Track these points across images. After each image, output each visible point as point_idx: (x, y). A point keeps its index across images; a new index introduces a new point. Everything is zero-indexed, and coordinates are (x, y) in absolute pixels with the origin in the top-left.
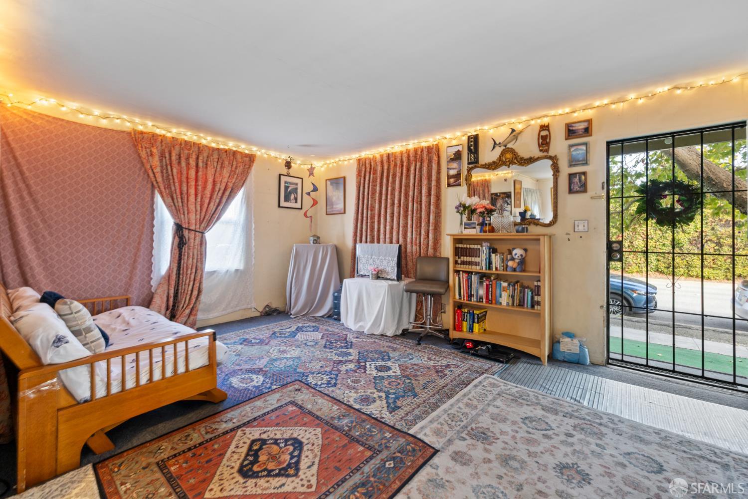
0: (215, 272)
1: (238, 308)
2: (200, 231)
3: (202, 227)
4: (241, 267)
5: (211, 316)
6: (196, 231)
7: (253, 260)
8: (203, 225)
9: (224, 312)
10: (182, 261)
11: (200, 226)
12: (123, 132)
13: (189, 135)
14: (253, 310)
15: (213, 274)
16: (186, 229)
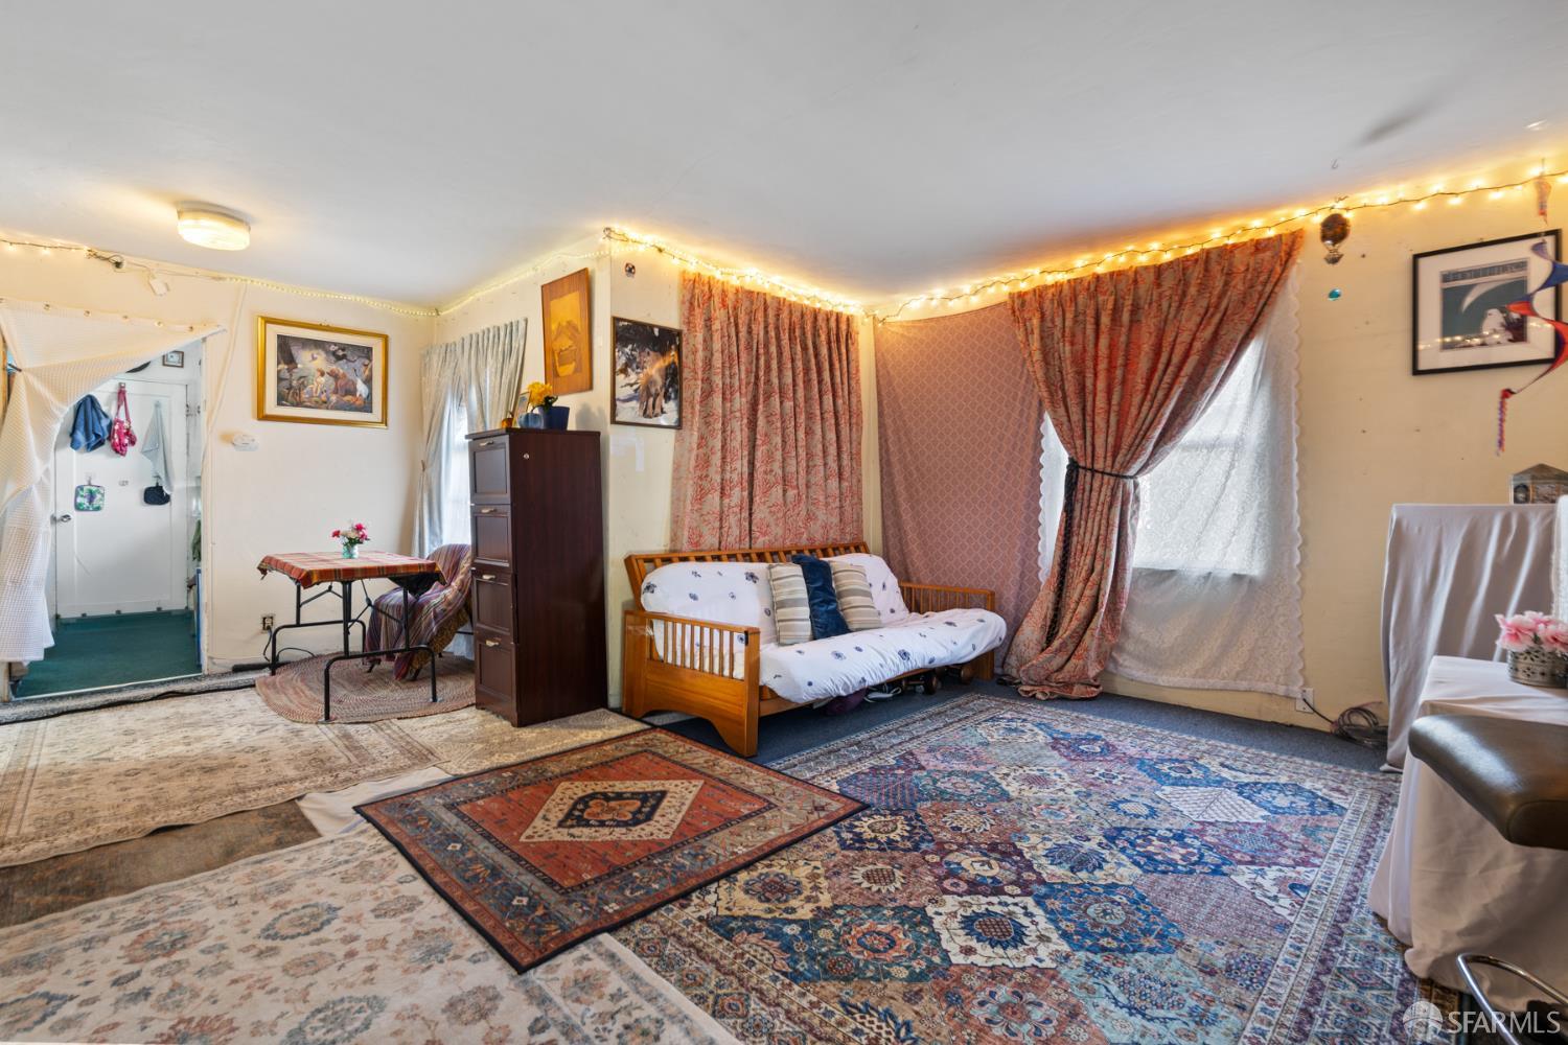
0: (1172, 572)
1: (1244, 685)
2: (1114, 472)
3: (1117, 466)
4: (1256, 569)
5: (1163, 680)
6: (1103, 473)
7: (1298, 553)
8: (1120, 458)
9: (1199, 682)
10: (1075, 539)
11: (1113, 462)
12: (998, 305)
13: (1109, 260)
14: (1300, 705)
15: (1164, 580)
16: (1084, 468)
